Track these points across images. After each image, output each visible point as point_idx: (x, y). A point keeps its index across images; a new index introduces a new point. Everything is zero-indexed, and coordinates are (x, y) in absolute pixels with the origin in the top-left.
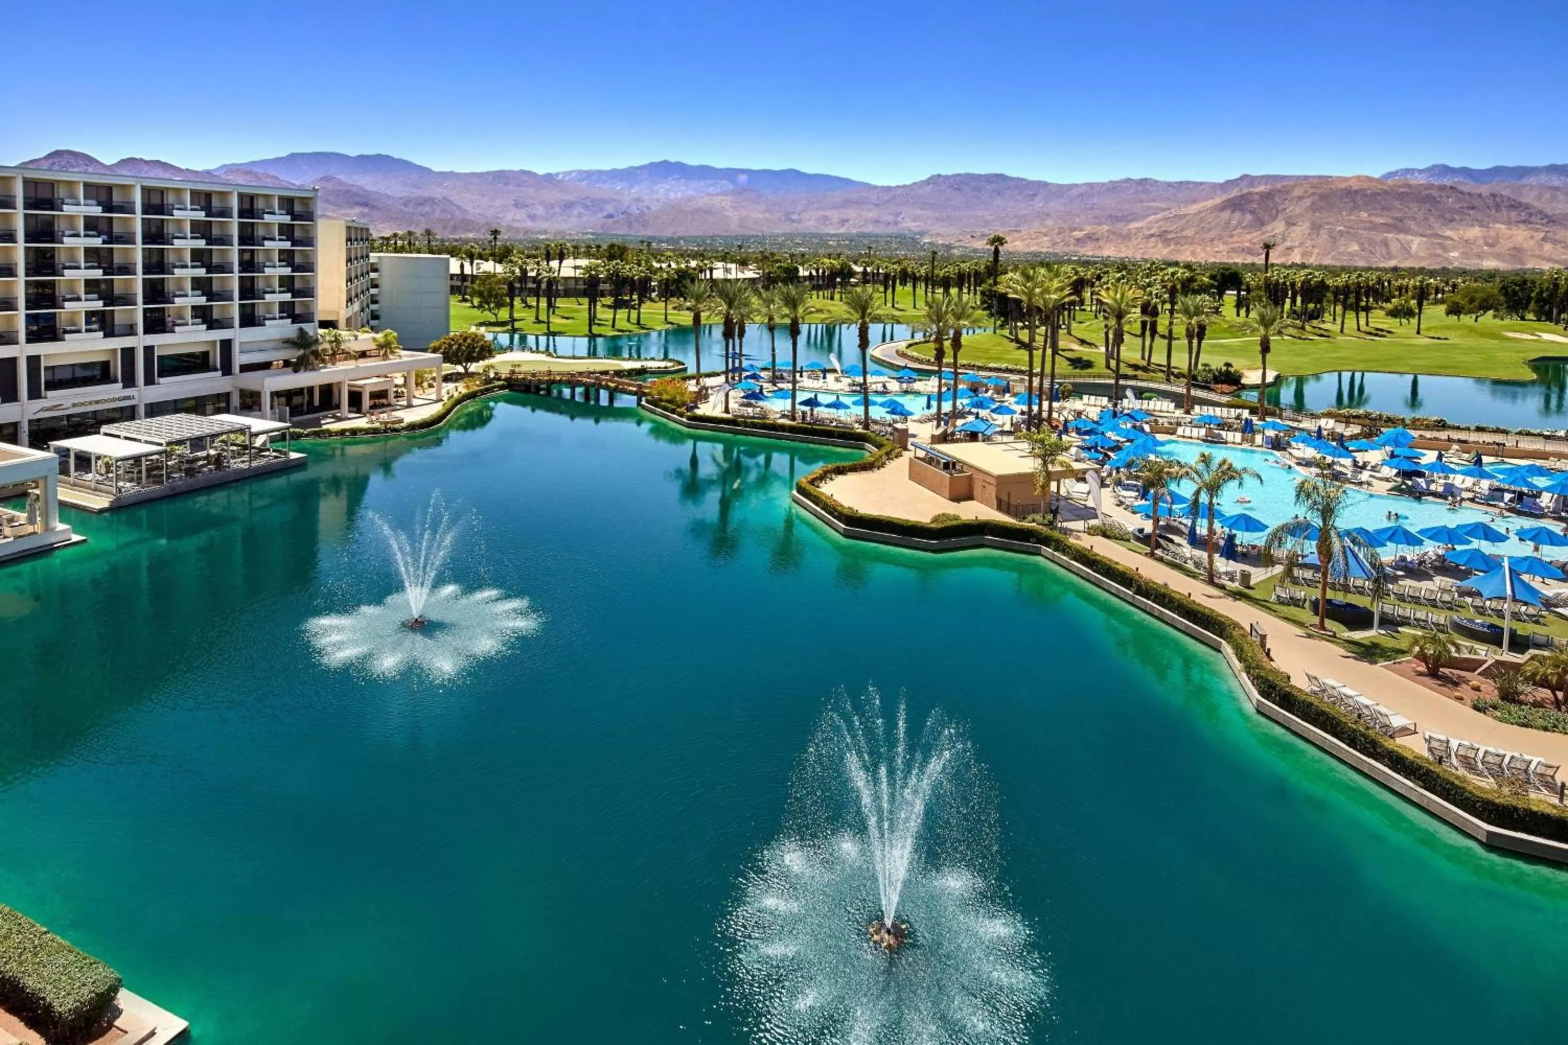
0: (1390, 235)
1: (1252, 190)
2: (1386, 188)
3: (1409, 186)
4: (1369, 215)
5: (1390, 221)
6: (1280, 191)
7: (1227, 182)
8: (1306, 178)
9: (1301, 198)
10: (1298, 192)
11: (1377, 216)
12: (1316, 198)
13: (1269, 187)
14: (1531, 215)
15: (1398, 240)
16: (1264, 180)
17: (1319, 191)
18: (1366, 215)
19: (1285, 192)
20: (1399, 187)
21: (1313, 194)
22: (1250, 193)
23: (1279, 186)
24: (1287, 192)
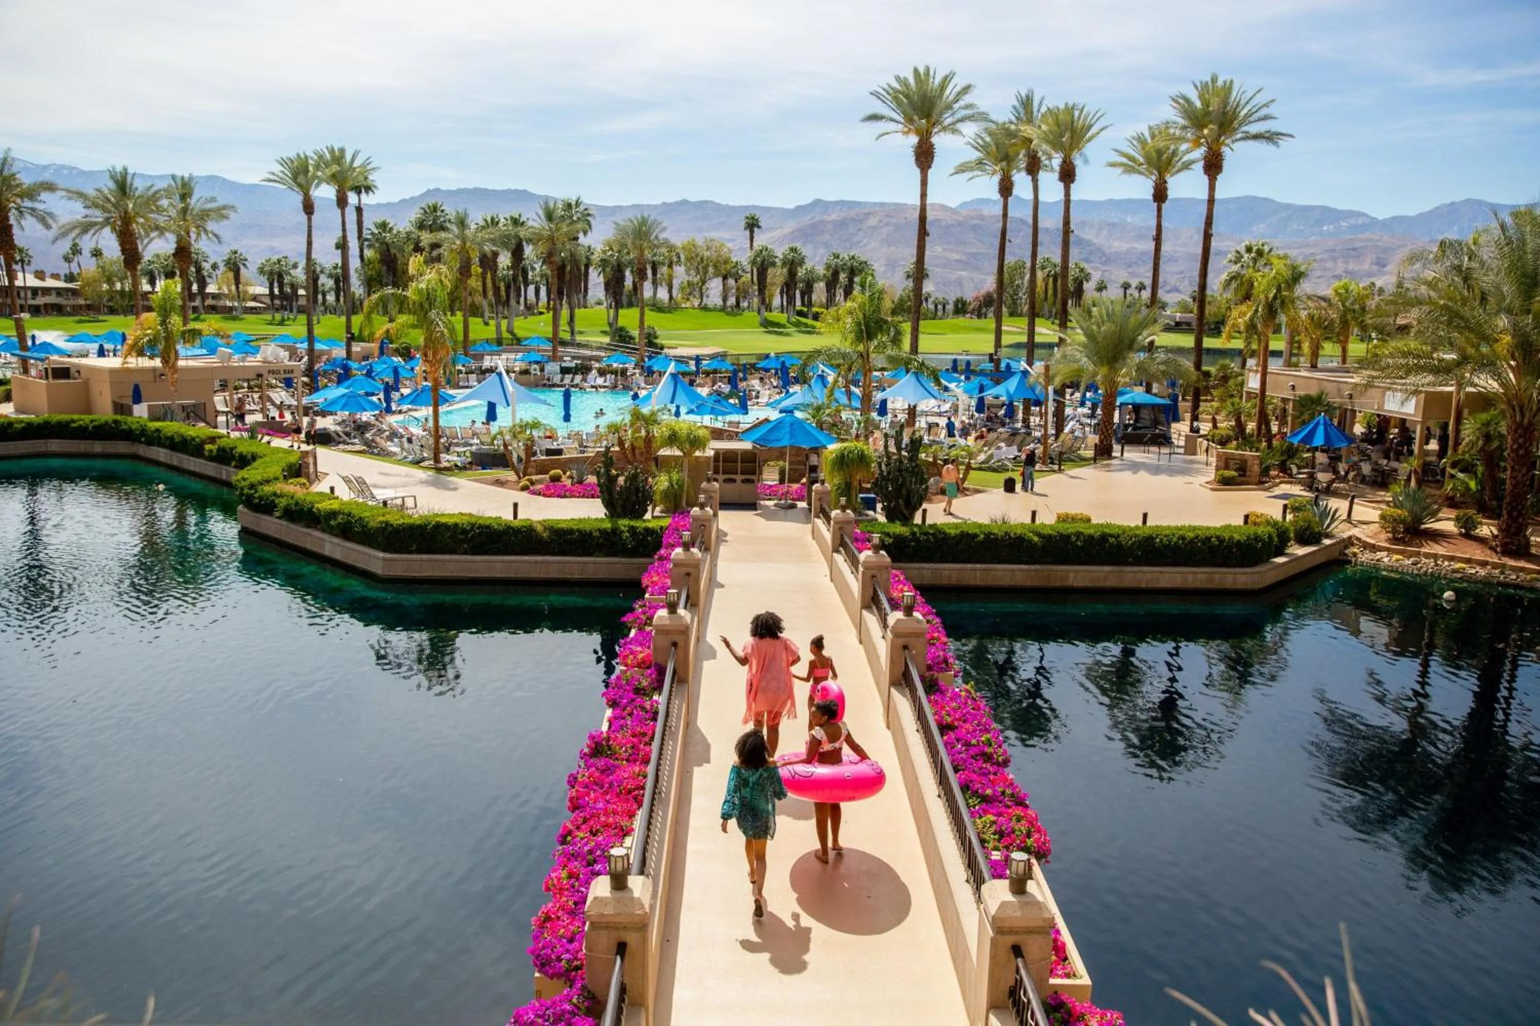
0: (964, 273)
1: (825, 217)
2: (960, 219)
3: (982, 217)
4: (944, 250)
5: (964, 258)
6: (853, 220)
7: (799, 208)
8: (882, 205)
9: (875, 228)
10: (872, 221)
11: (952, 251)
12: (892, 228)
13: (843, 215)
14: (1091, 253)
15: (972, 279)
16: (838, 207)
17: (894, 221)
18: (940, 250)
19: (859, 220)
20: (973, 218)
21: (887, 224)
22: (822, 222)
23: (852, 214)
24: (861, 221)
